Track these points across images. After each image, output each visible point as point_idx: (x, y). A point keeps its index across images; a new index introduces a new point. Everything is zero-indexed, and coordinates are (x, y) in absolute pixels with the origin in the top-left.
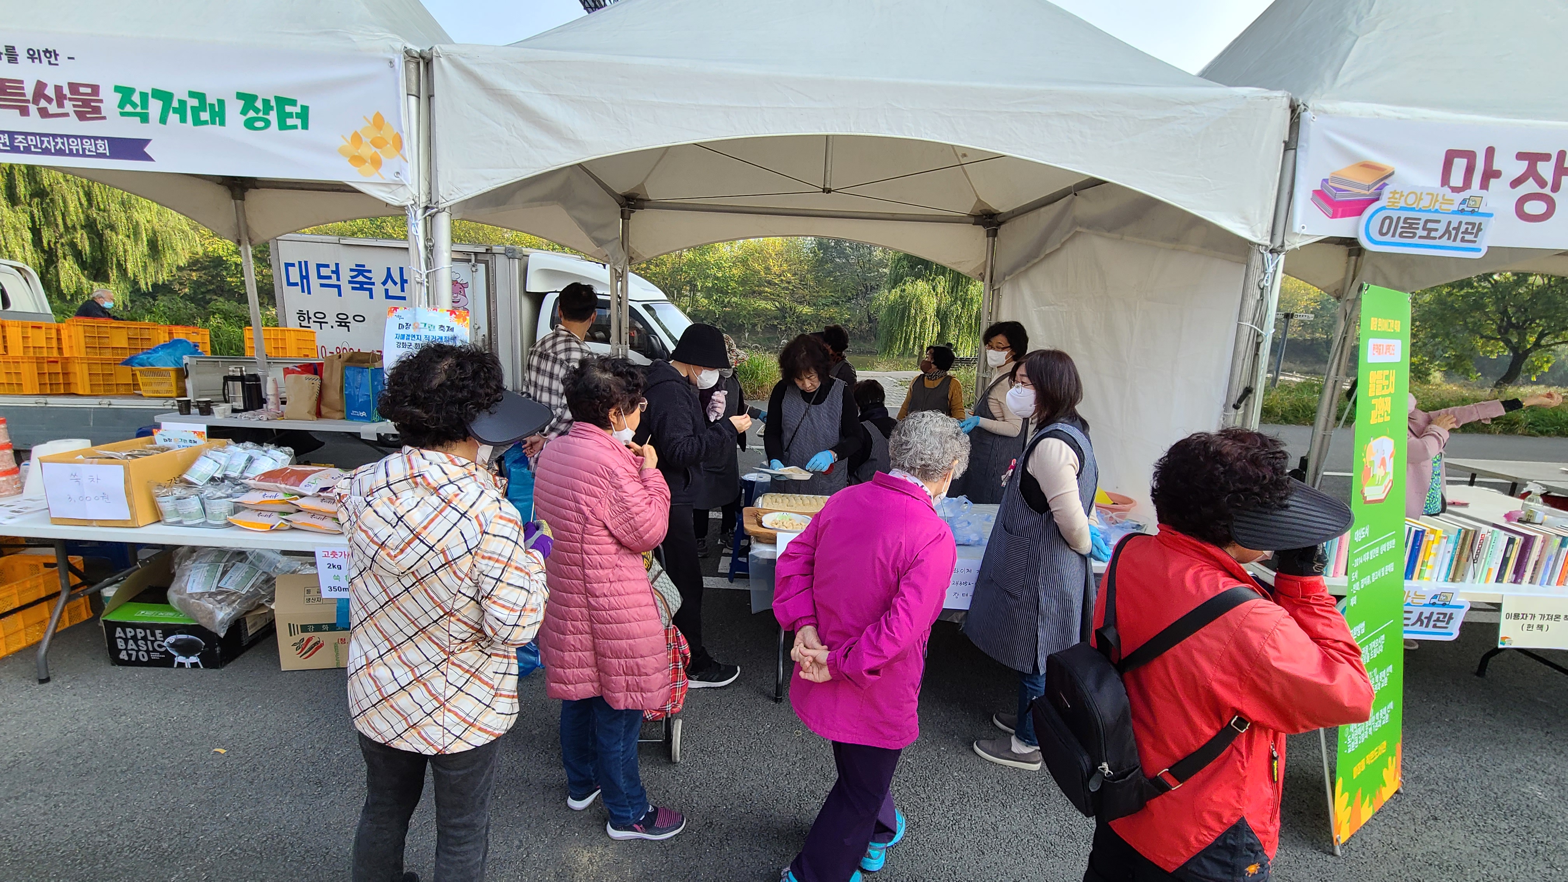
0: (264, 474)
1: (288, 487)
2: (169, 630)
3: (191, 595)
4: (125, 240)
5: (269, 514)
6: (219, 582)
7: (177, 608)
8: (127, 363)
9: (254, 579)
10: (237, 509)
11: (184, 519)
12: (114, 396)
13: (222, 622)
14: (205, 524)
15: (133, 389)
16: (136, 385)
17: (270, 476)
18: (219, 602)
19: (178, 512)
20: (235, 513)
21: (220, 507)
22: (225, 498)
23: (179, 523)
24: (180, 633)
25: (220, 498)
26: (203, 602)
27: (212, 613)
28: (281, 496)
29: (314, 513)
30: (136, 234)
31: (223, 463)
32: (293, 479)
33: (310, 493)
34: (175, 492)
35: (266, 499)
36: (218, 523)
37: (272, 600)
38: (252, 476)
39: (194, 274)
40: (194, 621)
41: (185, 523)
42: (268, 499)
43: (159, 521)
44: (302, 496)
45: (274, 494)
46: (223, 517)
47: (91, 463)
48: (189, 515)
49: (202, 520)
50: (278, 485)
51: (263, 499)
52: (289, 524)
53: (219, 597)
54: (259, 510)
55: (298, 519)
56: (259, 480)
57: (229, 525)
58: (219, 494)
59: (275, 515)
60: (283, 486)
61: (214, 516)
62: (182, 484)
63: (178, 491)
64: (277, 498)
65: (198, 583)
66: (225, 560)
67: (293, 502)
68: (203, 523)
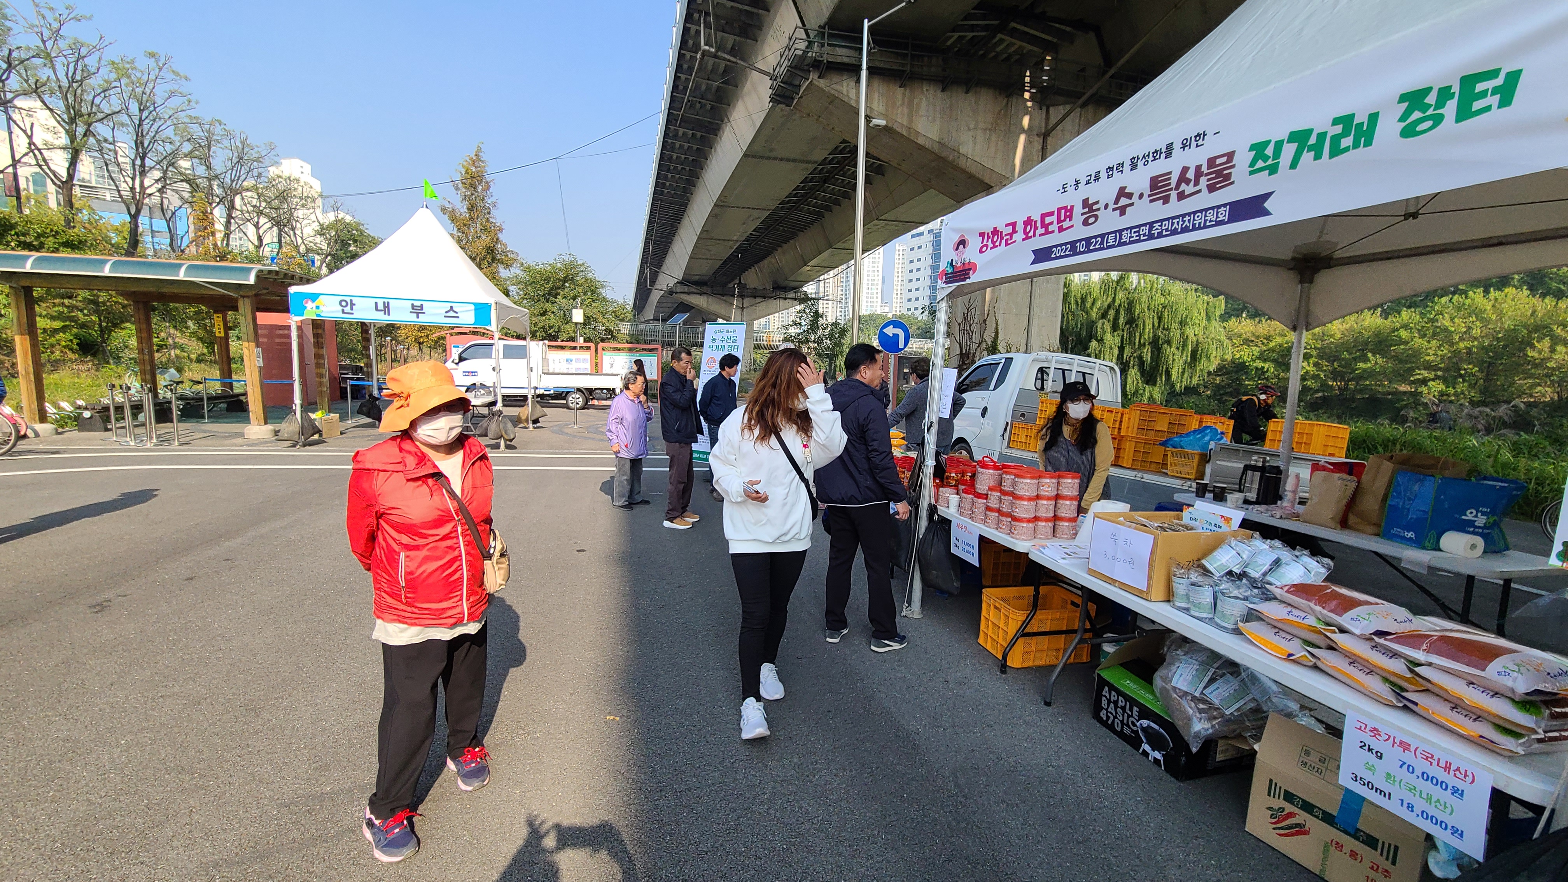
0: (1294, 586)
1: (1325, 612)
2: (1146, 713)
3: (1175, 688)
4: (1176, 352)
5: (1289, 637)
6: (1205, 688)
7: (1158, 695)
8: (1164, 444)
9: (1242, 702)
10: (1251, 616)
11: (1192, 607)
12: (1148, 471)
13: (1197, 735)
14: (1210, 621)
15: (1161, 468)
16: (1164, 465)
17: (1301, 589)
18: (1201, 711)
19: (1188, 598)
20: (1247, 621)
21: (1234, 609)
22: (1241, 599)
23: (1186, 610)
24: (1153, 722)
25: (1237, 598)
26: (1183, 702)
27: (1189, 719)
28: (1312, 621)
29: (1354, 660)
30: (1184, 346)
31: (1245, 557)
32: (1334, 603)
33: (1357, 632)
34: (1191, 576)
35: (1290, 618)
36: (1226, 625)
37: (1258, 738)
38: (1278, 584)
39: (1218, 378)
40: (1170, 716)
41: (1192, 613)
42: (1294, 619)
43: (1169, 601)
44: (1342, 631)
45: (1303, 615)
46: (1232, 620)
47: (1130, 527)
48: (1198, 606)
49: (1210, 616)
50: (1312, 605)
51: (1287, 617)
52: (1314, 660)
53: (1201, 706)
54: (1277, 627)
55: (1328, 658)
56: (1287, 591)
57: (1237, 632)
58: (1235, 593)
59: (1297, 643)
60: (1318, 608)
61: (1223, 616)
62: (1199, 569)
63: (1194, 577)
64: (1305, 621)
65: (1184, 680)
66: (1216, 665)
67: (1328, 634)
68: (1210, 619)
